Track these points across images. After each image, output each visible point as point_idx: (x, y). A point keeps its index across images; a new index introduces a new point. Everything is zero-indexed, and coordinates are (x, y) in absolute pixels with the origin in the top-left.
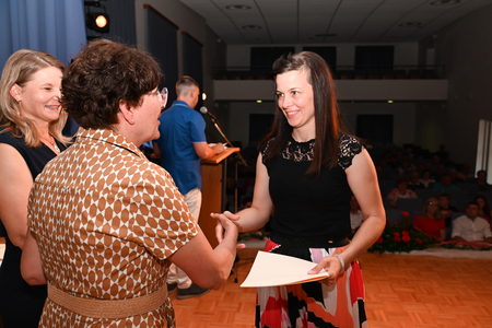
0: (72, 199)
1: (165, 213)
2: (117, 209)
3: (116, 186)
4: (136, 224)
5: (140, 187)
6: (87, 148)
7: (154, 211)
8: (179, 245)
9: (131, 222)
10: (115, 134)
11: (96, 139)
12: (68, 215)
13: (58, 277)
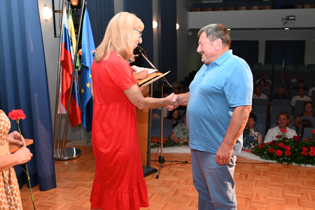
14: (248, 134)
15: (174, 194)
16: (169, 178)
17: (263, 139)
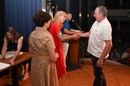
0: (36, 40)
5: (46, 38)
6: (38, 31)
11: (39, 29)
12: (35, 42)
13: (35, 53)
14: (115, 54)
15: (88, 76)
16: (86, 70)
17: (121, 56)
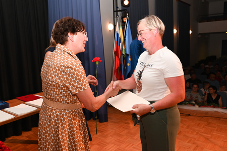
1: (76, 78)
2: (61, 74)
3: (61, 66)
4: (66, 79)
7: (72, 76)
8: (79, 91)
9: (64, 79)
10: (67, 48)
11: (60, 49)
